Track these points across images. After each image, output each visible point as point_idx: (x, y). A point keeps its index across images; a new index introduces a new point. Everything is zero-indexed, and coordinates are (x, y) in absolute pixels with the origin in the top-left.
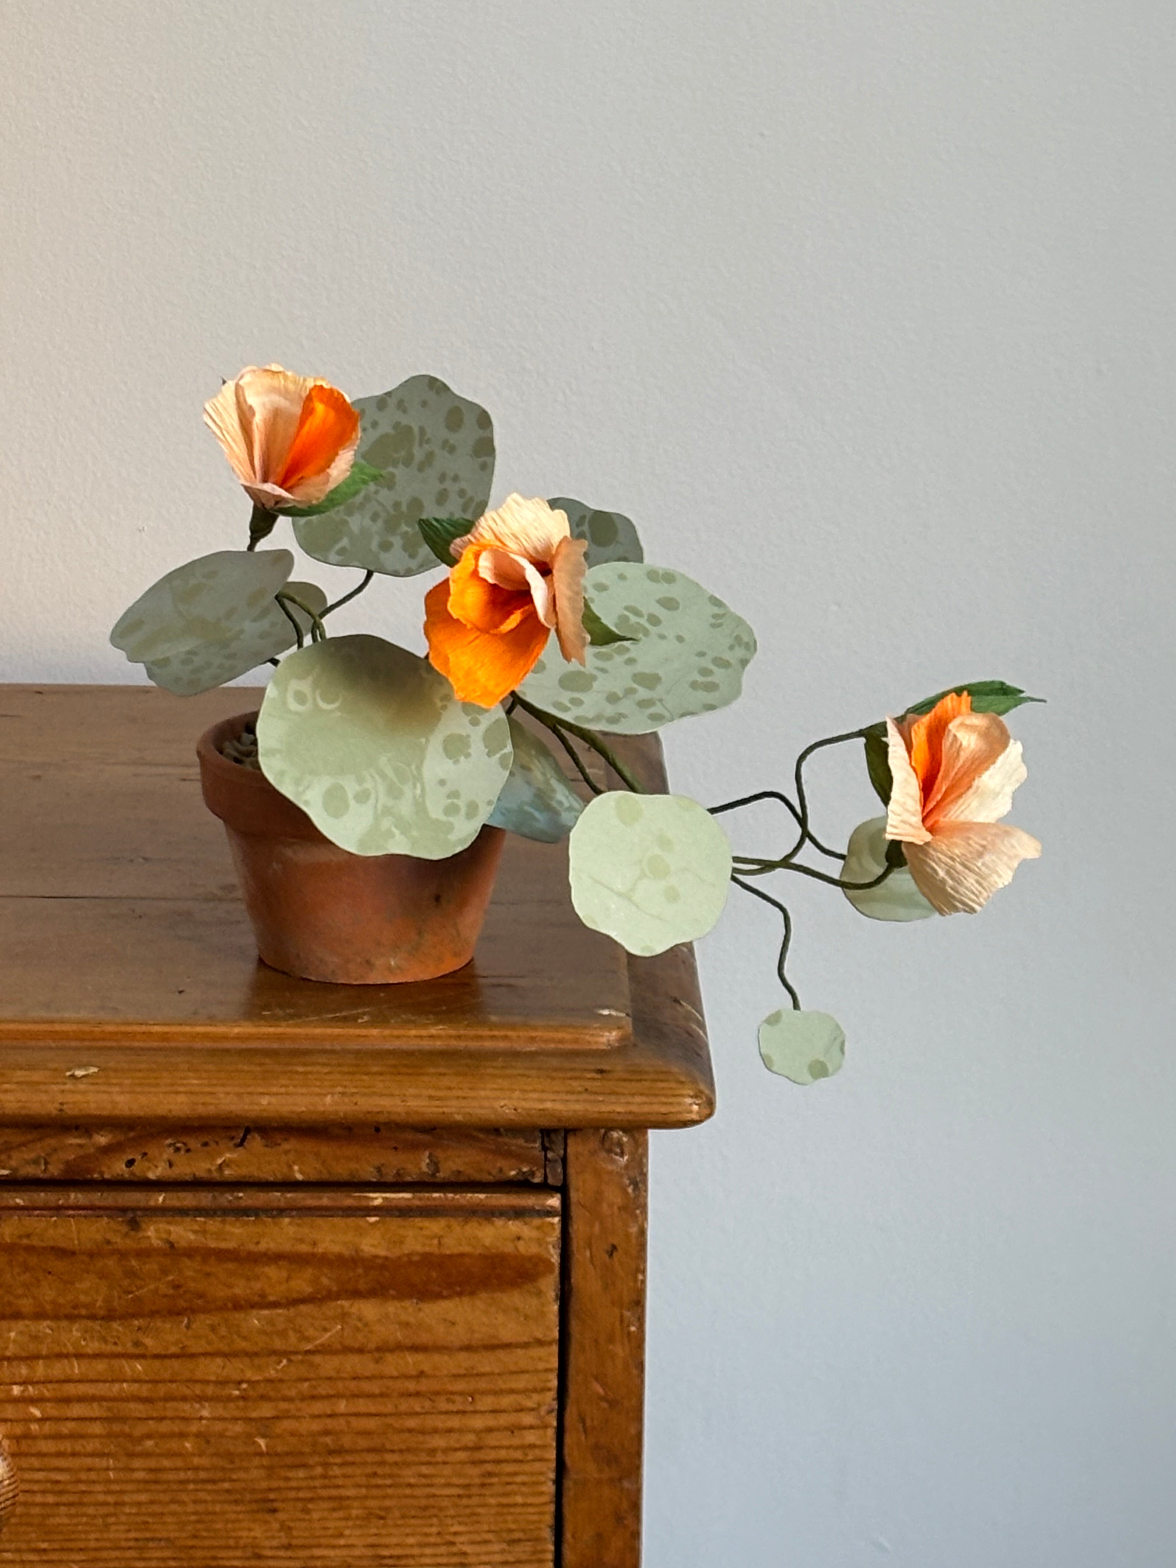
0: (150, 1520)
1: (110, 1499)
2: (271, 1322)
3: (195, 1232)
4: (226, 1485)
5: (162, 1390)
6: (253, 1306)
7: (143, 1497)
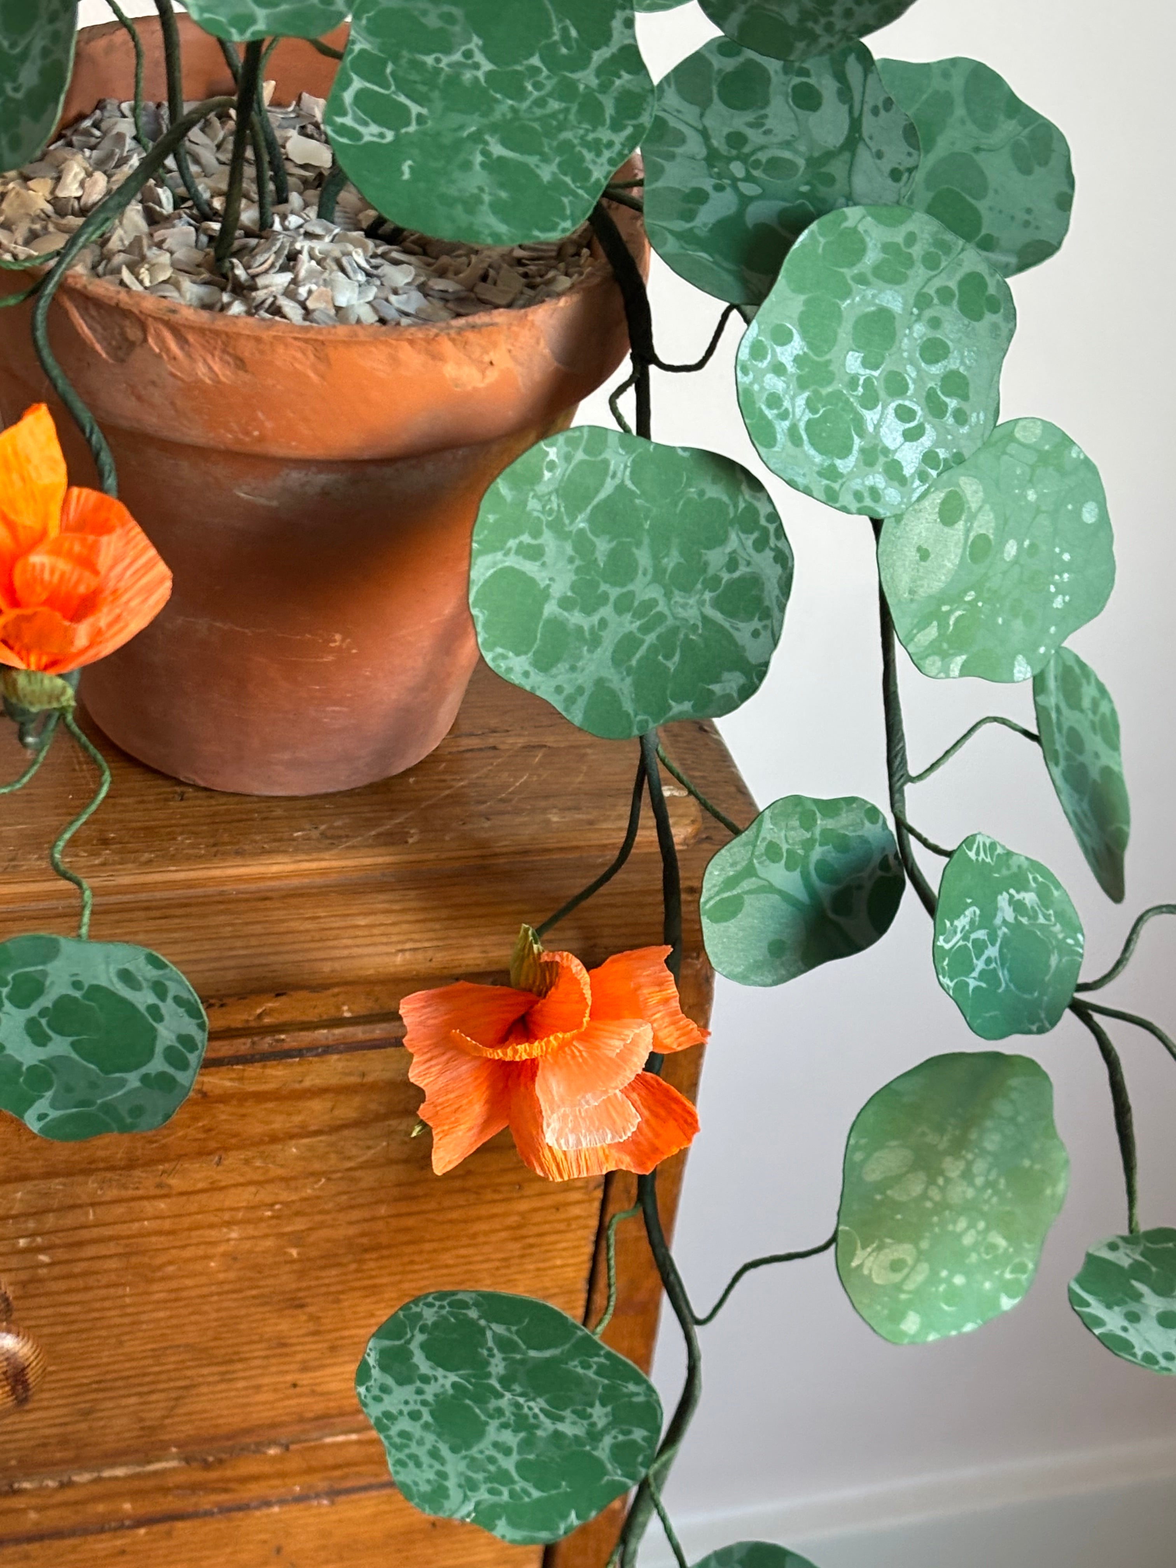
0: (168, 1331)
1: (127, 1320)
2: (311, 1148)
3: (231, 1079)
4: (254, 1292)
5: (187, 1222)
6: (292, 1137)
7: (161, 1314)
